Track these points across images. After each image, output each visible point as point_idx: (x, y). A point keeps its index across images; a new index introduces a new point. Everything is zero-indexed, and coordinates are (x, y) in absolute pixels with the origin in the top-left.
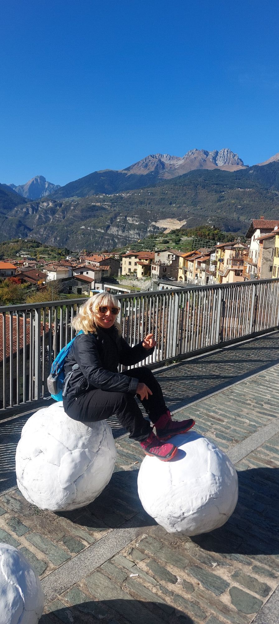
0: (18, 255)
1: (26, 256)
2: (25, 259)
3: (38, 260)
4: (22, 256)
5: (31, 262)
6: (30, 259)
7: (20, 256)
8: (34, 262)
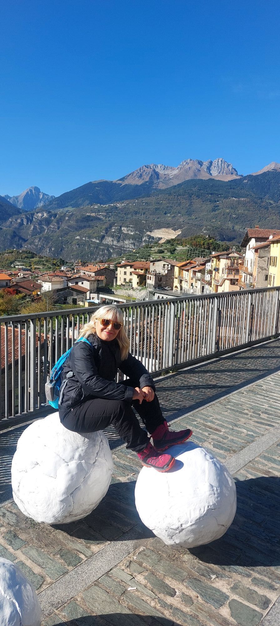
0: (12, 266)
1: (20, 267)
2: (19, 270)
3: (33, 270)
4: (17, 267)
5: (26, 272)
6: (25, 270)
7: (15, 267)
8: (29, 272)
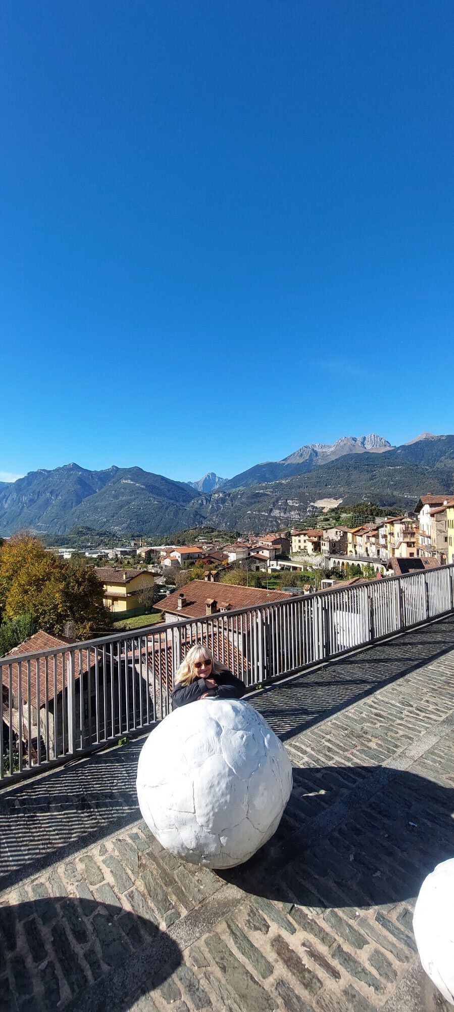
0: (196, 540)
1: (202, 541)
2: (203, 543)
3: (214, 543)
4: (200, 541)
5: (209, 545)
6: (207, 543)
7: (198, 541)
8: (211, 545)
